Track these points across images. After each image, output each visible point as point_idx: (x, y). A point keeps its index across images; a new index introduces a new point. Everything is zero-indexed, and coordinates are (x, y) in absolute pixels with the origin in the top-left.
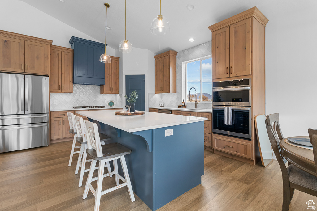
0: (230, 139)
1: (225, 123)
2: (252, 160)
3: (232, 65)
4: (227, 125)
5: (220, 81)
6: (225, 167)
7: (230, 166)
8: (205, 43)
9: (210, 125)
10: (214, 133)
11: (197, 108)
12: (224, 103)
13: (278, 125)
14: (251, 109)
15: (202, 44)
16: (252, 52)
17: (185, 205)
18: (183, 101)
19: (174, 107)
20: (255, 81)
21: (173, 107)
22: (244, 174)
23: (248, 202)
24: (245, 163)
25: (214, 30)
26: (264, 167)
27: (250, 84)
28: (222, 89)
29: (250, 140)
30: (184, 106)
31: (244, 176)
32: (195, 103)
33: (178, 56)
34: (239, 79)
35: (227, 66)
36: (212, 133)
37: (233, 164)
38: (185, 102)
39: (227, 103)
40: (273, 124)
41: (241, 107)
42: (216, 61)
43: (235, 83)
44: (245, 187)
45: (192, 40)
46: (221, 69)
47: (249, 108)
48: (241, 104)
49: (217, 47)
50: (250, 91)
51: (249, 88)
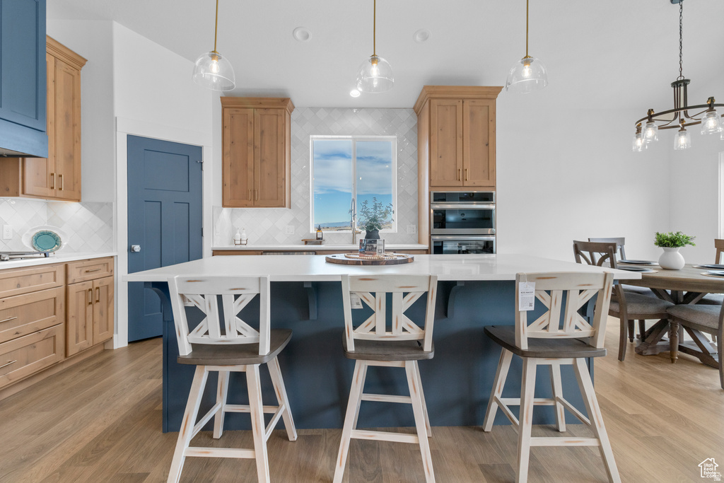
3: (468, 166)
14: (496, 238)
25: (434, 96)
27: (494, 201)
32: (353, 232)
35: (459, 167)
42: (438, 154)
47: (492, 238)
50: (494, 211)
51: (492, 207)
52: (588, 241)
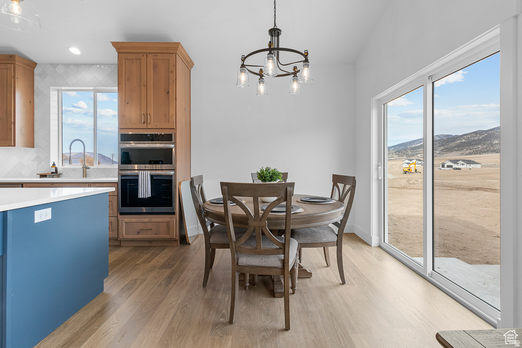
0: (146, 219)
1: (140, 196)
2: (175, 240)
3: (151, 111)
4: (143, 198)
5: (130, 133)
6: (141, 258)
7: (147, 256)
8: (105, 65)
9: (116, 201)
10: (122, 214)
11: (86, 177)
12: (136, 167)
13: (202, 188)
14: (175, 173)
15: (96, 64)
16: (176, 99)
17: (79, 328)
18: (54, 165)
19: (27, 177)
20: (179, 137)
21: (25, 177)
22: (166, 259)
23: (170, 286)
24: (167, 246)
25: (121, 51)
26: (190, 244)
27: (173, 141)
28: (133, 145)
29: (174, 213)
30: (56, 173)
31: (167, 261)
32: (83, 168)
33: (37, 71)
34: (159, 133)
35: (144, 112)
36: (119, 214)
37: (152, 252)
38: (57, 166)
39: (143, 166)
40: (197, 186)
41: (162, 170)
42: (125, 101)
43: (153, 138)
44: (167, 272)
45: (75, 51)
46: (134, 113)
47: (172, 173)
48: (161, 167)
49: (127, 79)
50: (174, 150)
51: (172, 146)
52: (252, 182)
